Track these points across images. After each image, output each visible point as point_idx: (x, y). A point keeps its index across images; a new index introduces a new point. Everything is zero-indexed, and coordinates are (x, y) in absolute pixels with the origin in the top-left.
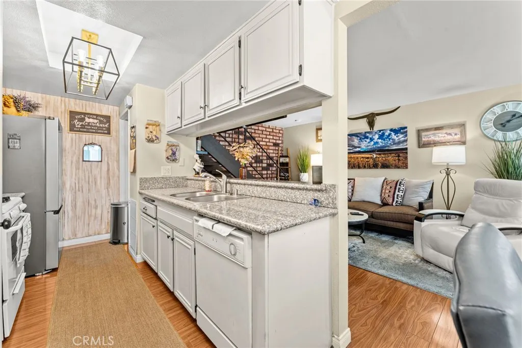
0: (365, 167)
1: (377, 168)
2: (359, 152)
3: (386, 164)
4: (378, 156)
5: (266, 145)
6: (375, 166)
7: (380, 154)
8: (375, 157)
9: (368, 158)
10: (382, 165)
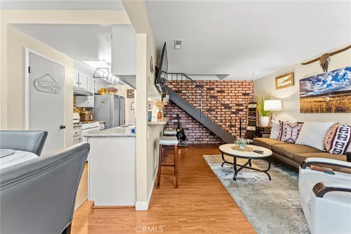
0: (317, 111)
1: (331, 112)
2: (312, 96)
3: (340, 107)
4: (332, 99)
5: (235, 95)
6: (329, 110)
7: (334, 97)
8: (328, 100)
9: (321, 102)
10: (336, 109)
